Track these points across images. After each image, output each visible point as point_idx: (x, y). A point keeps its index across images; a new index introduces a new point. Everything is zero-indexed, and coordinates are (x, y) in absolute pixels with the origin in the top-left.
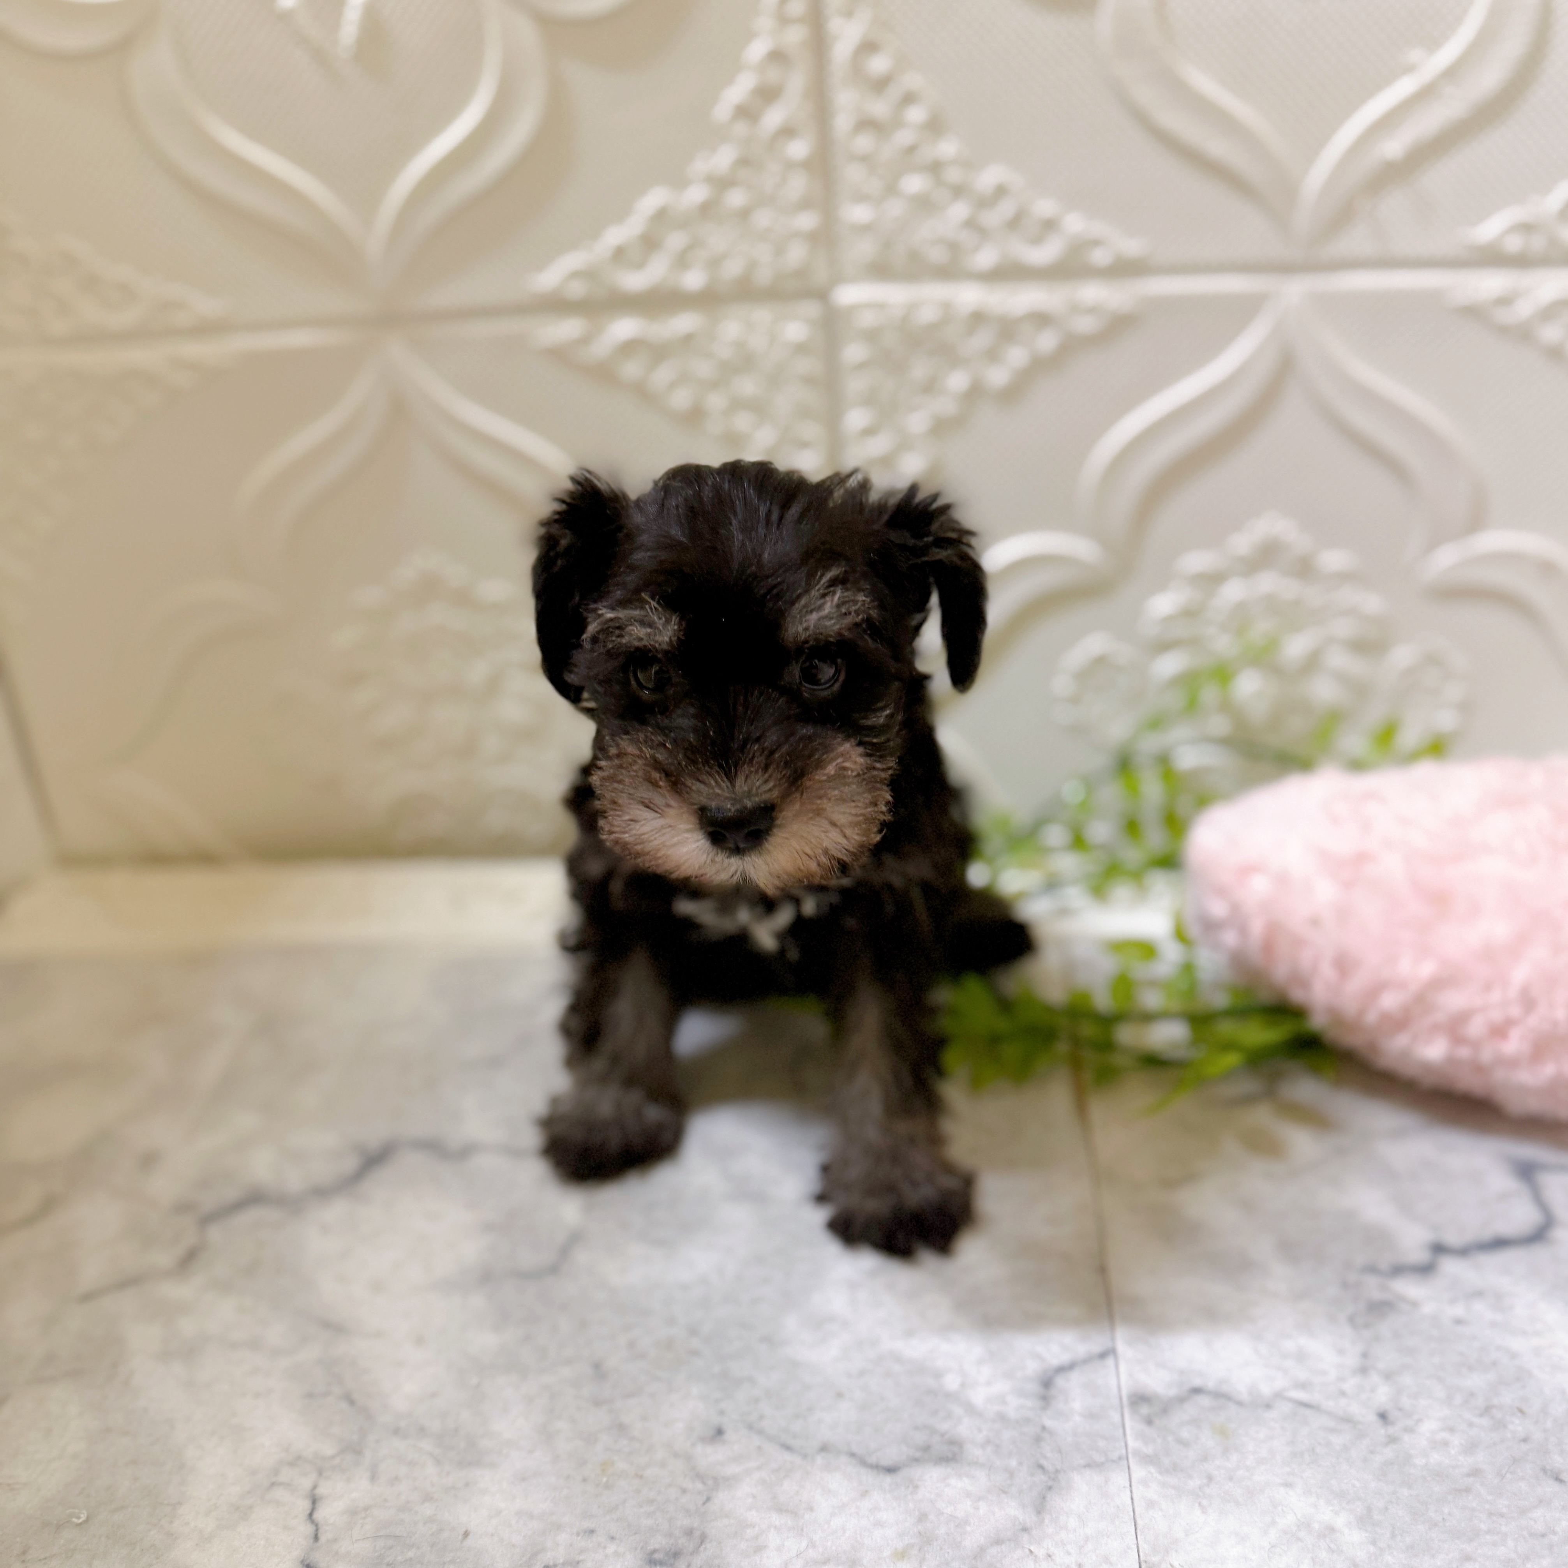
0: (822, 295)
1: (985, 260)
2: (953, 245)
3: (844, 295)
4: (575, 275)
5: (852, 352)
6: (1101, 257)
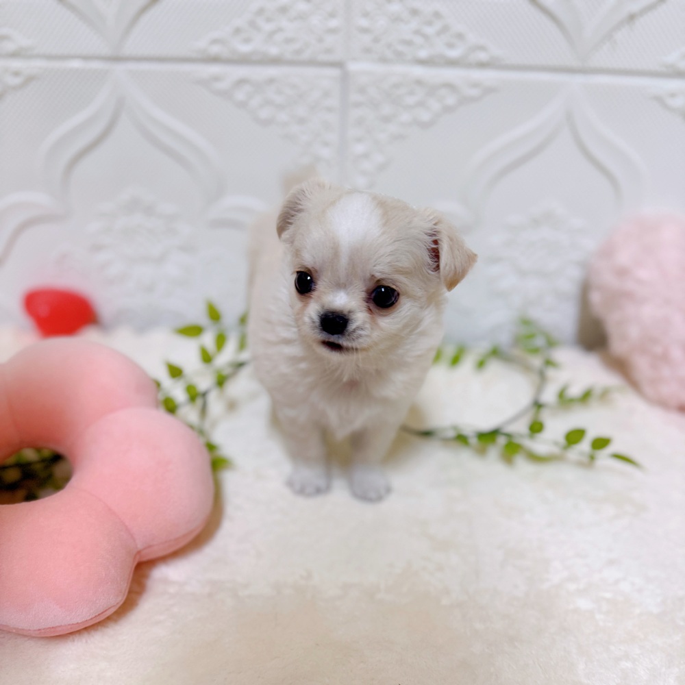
0: (341, 65)
1: (423, 54)
2: (409, 43)
3: (353, 67)
4: (215, 41)
5: (354, 97)
6: (482, 56)
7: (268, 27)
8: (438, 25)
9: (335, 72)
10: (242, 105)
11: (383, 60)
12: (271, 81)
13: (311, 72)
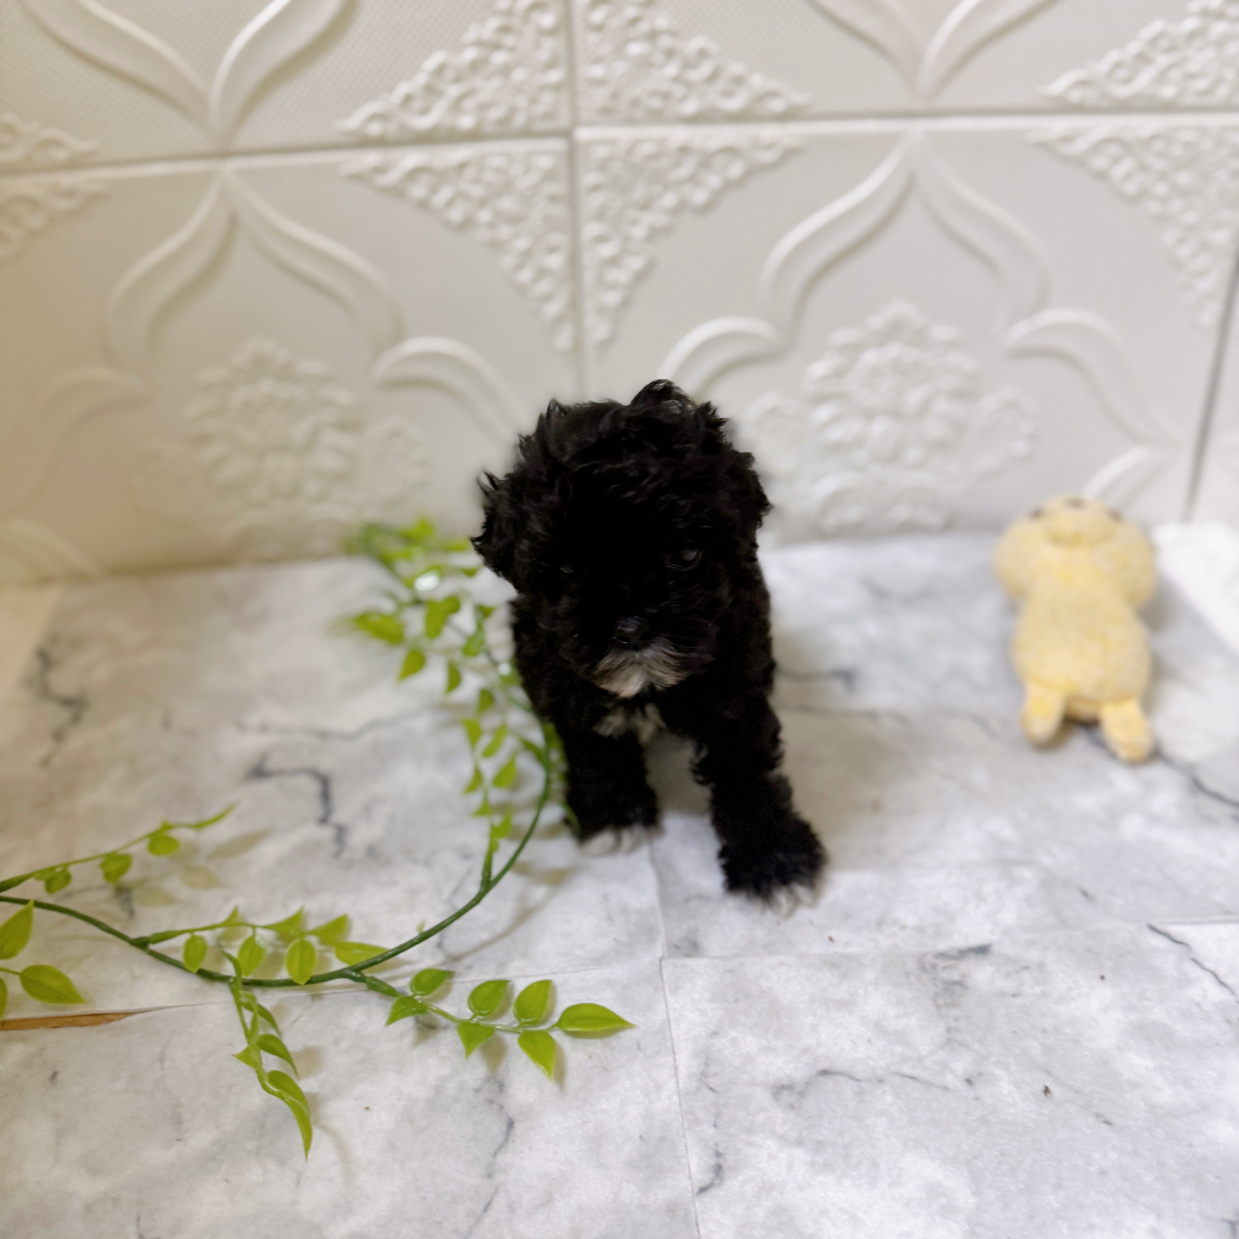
0: (566, 134)
1: (690, 107)
2: (666, 96)
3: (583, 134)
4: (374, 117)
5: (589, 178)
6: (777, 105)
7: (454, 91)
8: (706, 69)
9: (558, 145)
10: (424, 205)
11: (631, 122)
12: (462, 166)
13: (520, 147)
